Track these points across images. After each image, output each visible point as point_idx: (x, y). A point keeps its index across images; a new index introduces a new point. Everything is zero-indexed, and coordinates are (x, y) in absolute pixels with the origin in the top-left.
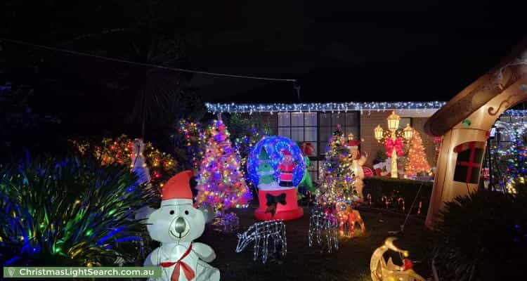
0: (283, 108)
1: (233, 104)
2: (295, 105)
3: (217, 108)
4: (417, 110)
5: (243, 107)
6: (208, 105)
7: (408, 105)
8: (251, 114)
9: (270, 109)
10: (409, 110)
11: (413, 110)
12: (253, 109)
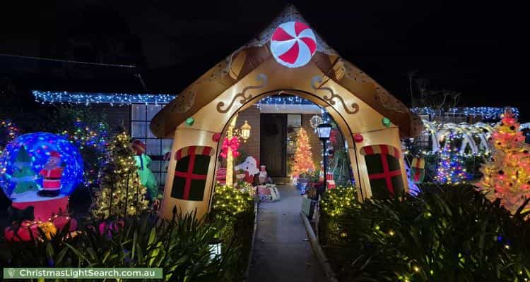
0: (126, 99)
1: (65, 92)
2: (140, 96)
3: (47, 97)
4: (276, 105)
5: (79, 97)
6: (35, 93)
7: (266, 100)
8: (87, 104)
9: (111, 100)
10: (267, 105)
11: (272, 105)
12: (89, 99)
